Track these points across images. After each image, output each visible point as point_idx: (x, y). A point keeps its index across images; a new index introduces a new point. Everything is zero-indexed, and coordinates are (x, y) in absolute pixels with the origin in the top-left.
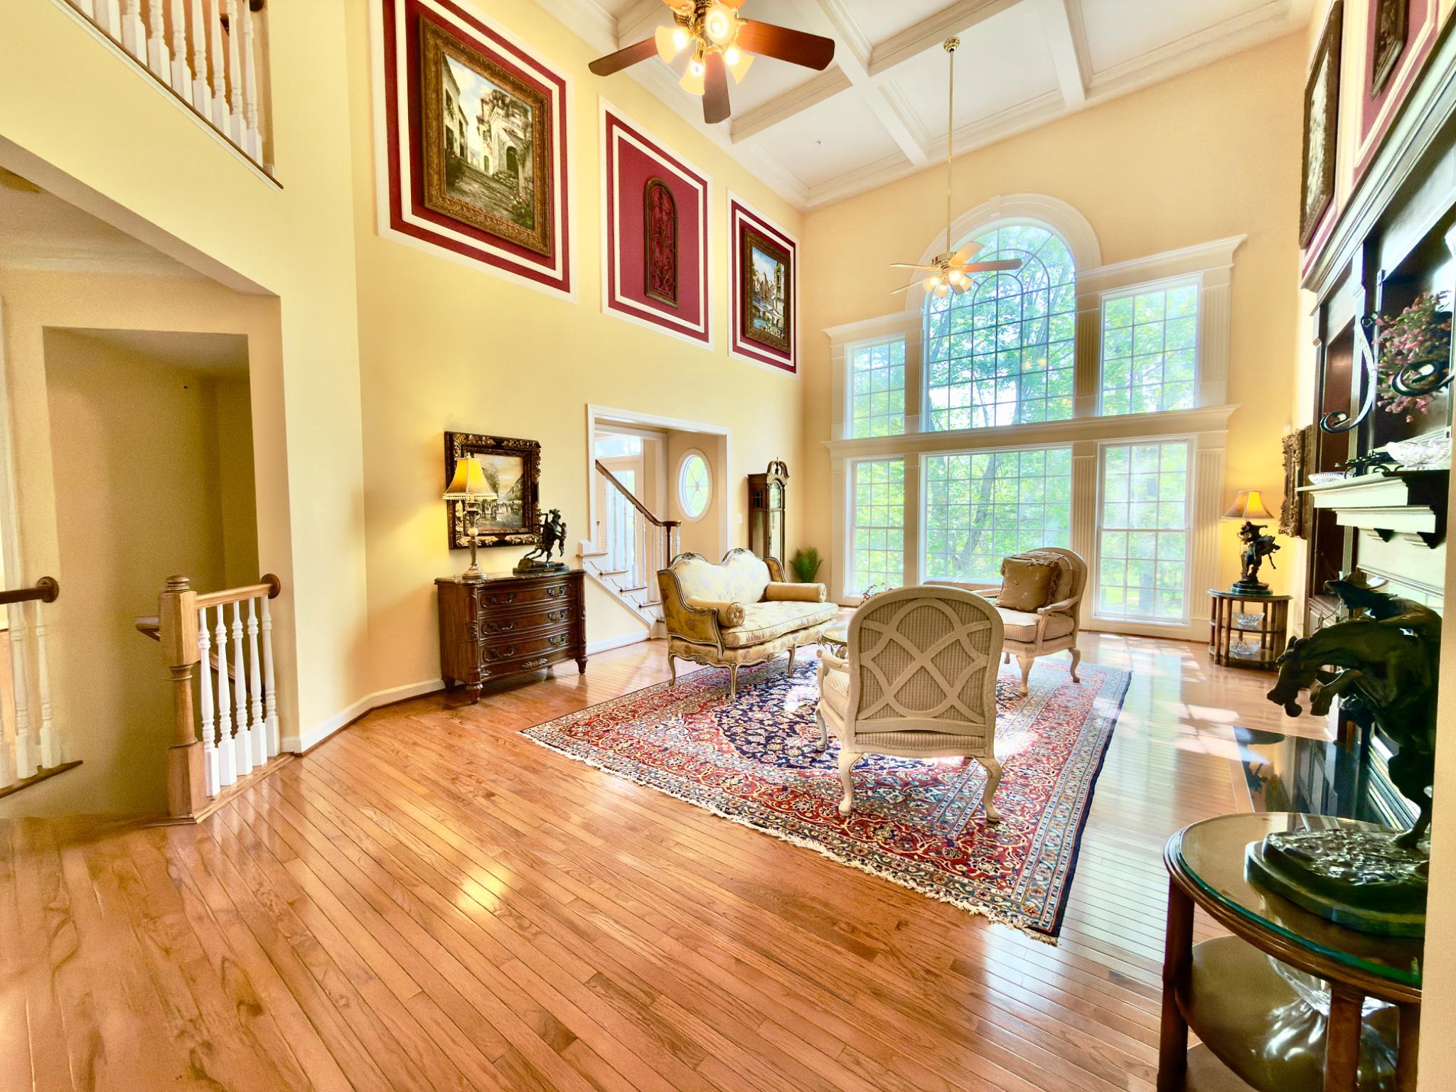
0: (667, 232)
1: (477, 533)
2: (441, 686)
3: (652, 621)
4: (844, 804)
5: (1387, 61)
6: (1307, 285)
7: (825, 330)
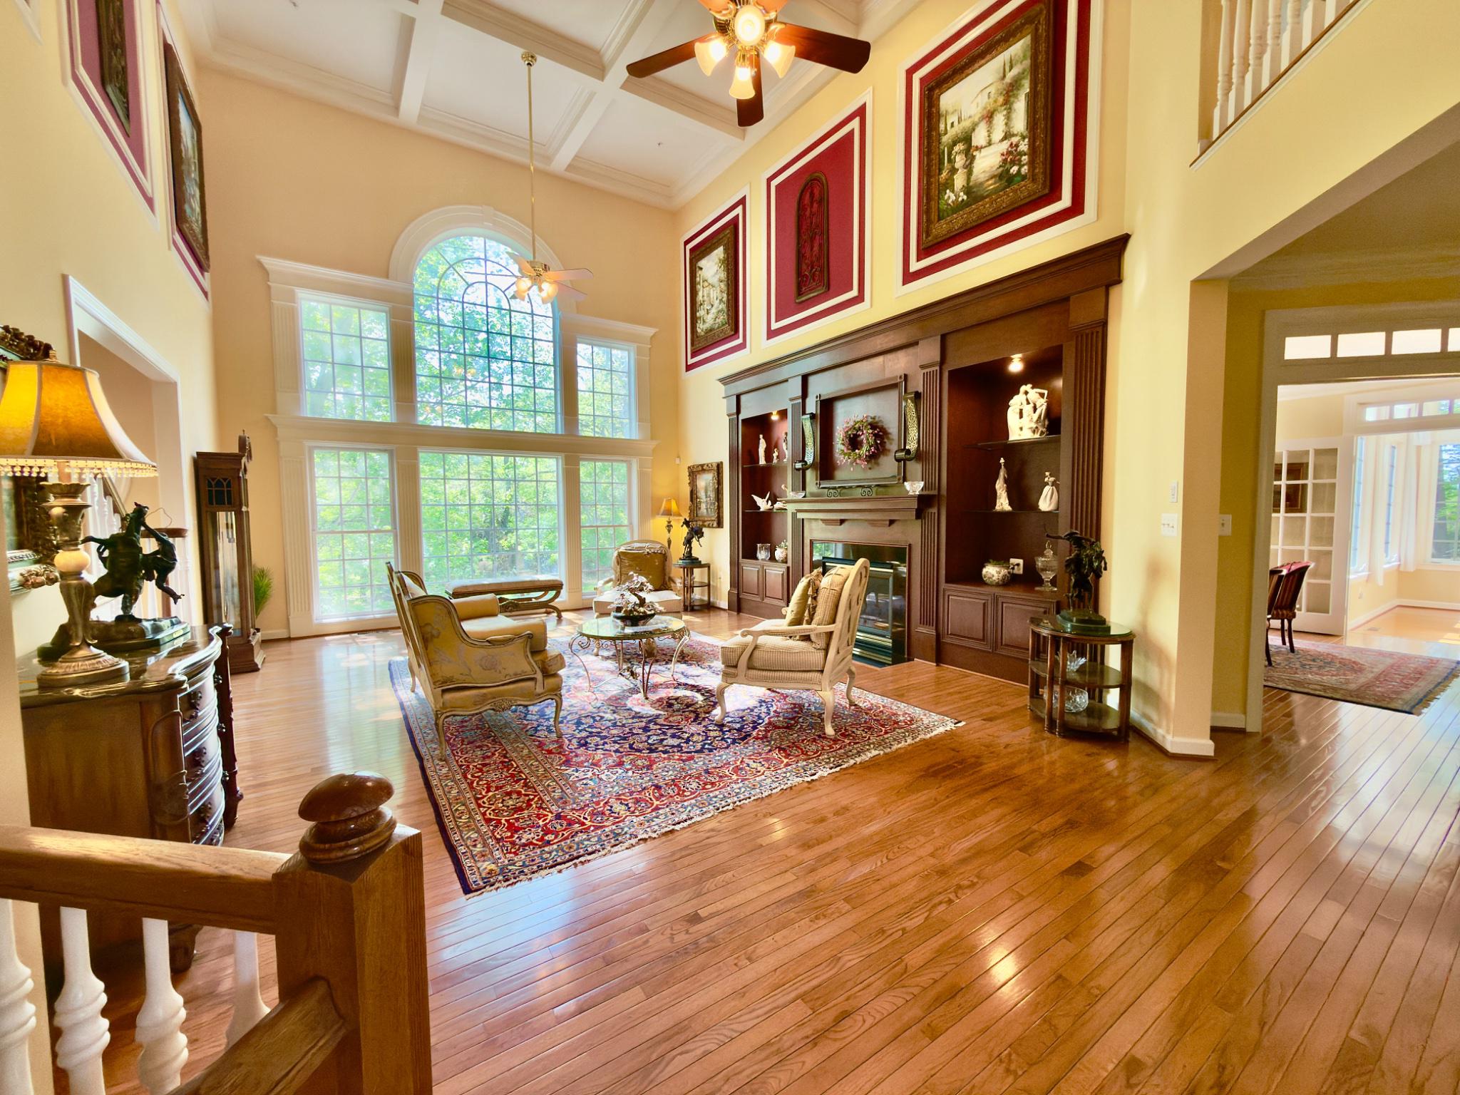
4: (829, 730)
5: (811, 290)
6: (721, 380)
7: (258, 257)
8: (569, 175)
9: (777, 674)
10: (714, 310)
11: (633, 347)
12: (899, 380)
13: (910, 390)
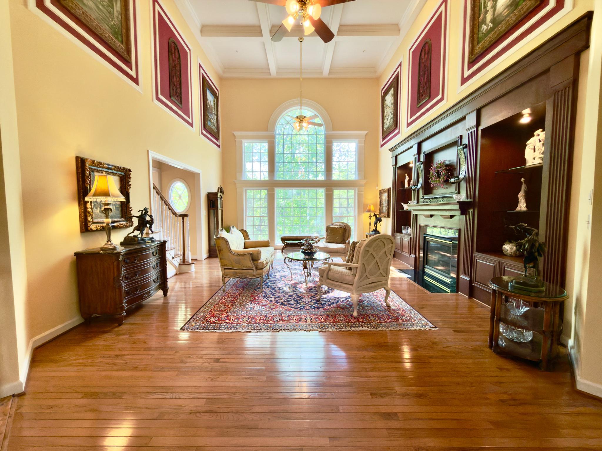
0: (178, 68)
1: (111, 222)
2: (82, 321)
3: (177, 265)
4: (355, 314)
5: (423, 100)
6: (390, 150)
7: (233, 132)
8: (331, 76)
9: (336, 283)
10: (389, 118)
11: (357, 140)
12: (457, 139)
13: (463, 143)
